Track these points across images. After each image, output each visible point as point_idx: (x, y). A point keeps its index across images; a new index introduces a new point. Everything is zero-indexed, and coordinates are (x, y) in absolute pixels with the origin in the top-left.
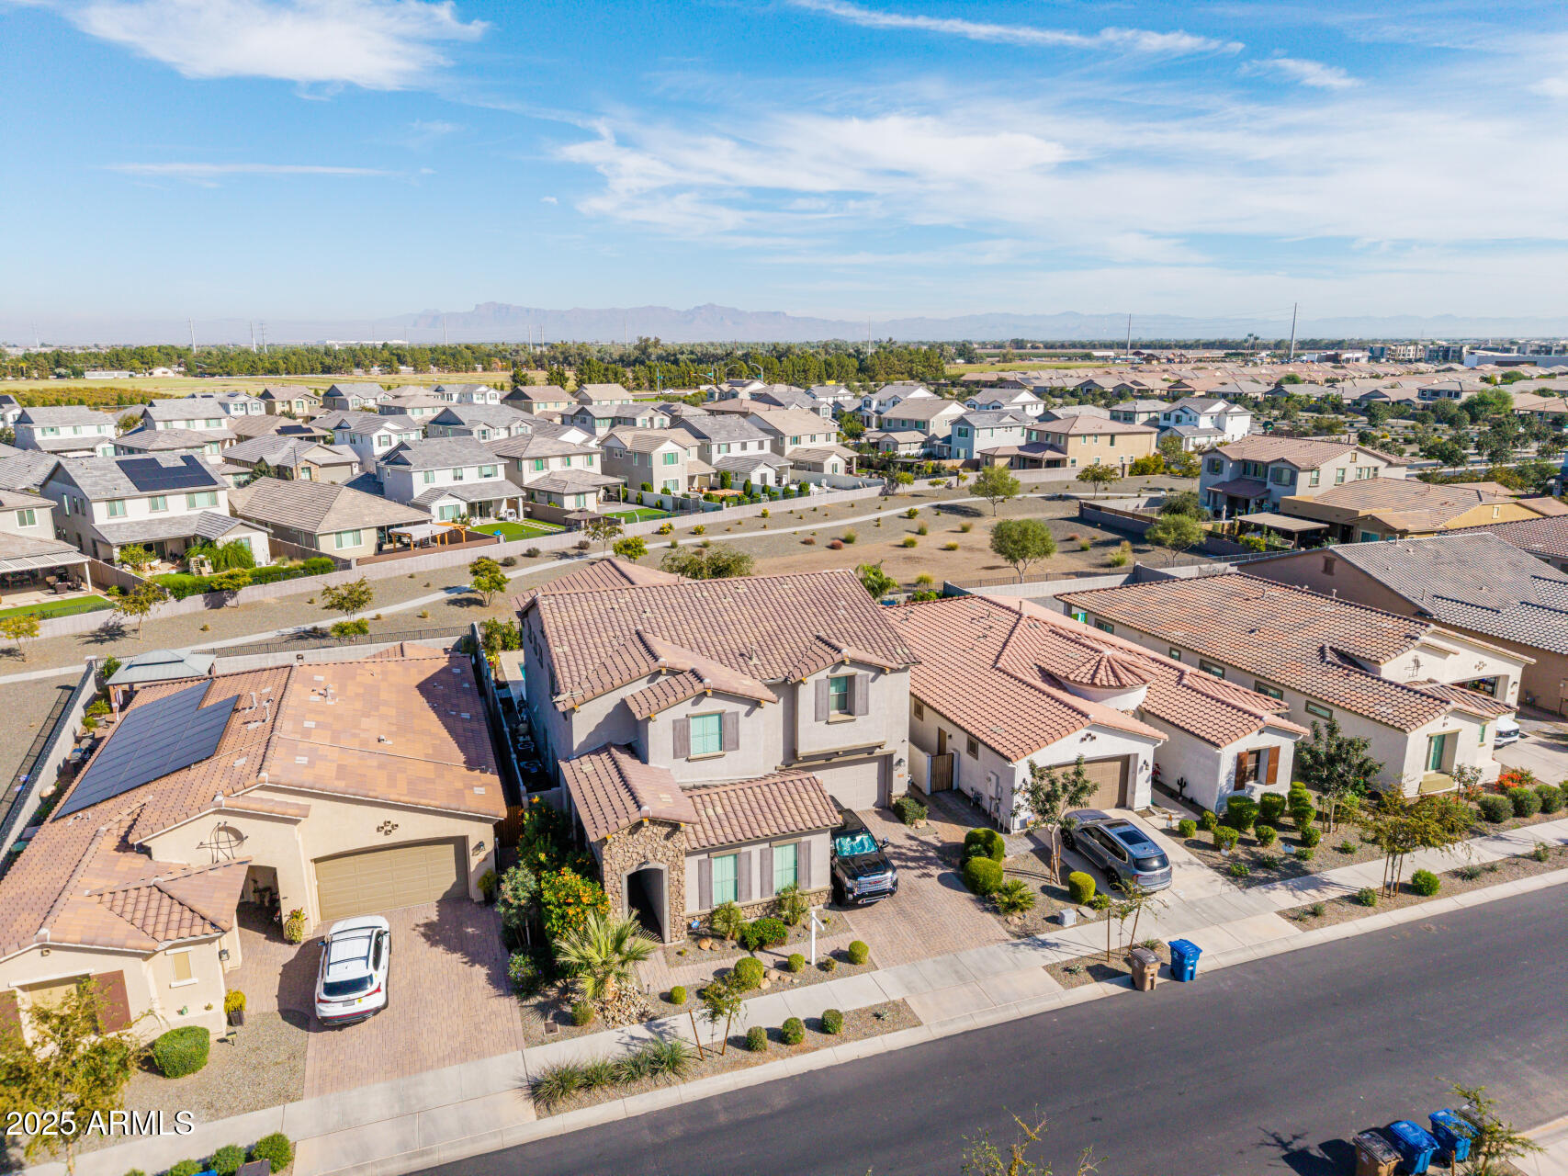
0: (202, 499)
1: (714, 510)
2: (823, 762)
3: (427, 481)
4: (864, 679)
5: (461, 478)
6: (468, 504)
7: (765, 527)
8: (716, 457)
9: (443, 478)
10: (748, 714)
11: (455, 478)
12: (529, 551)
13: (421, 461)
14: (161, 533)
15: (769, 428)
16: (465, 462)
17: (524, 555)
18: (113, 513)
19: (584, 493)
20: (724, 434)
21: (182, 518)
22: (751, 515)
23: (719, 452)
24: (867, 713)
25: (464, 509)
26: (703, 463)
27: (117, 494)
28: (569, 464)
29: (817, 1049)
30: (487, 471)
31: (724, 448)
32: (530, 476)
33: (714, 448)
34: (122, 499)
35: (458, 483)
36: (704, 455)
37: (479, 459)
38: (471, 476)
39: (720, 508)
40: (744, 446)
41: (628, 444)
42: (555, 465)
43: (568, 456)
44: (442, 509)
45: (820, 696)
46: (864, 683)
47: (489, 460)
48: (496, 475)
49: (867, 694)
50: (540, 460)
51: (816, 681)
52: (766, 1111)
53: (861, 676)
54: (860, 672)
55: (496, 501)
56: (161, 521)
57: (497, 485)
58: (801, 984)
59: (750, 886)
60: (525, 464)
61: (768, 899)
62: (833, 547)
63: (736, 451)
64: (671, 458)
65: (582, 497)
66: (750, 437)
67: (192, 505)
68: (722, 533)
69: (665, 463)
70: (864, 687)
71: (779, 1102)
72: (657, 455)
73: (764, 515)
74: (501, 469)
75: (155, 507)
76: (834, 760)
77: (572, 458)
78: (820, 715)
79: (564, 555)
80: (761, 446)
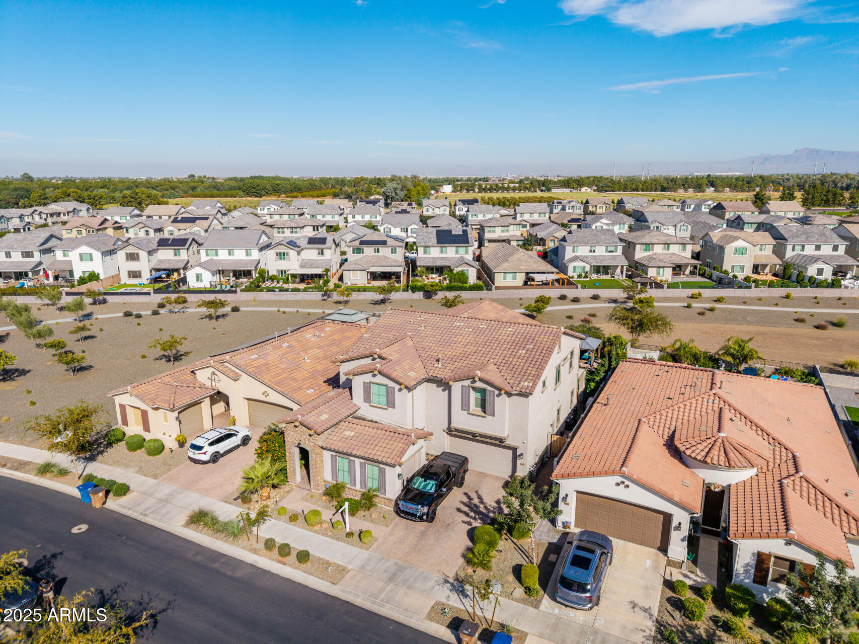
0: (462, 250)
1: (745, 288)
2: (471, 437)
3: (573, 252)
4: (492, 393)
5: (594, 251)
6: (591, 266)
7: (777, 305)
8: (789, 254)
9: (583, 251)
10: (400, 390)
11: (591, 251)
12: (594, 295)
13: (573, 240)
14: (438, 264)
15: (850, 235)
16: (598, 243)
17: (591, 298)
18: (425, 252)
19: (663, 267)
20: (803, 237)
21: (452, 258)
22: (777, 295)
23: (793, 250)
24: (493, 415)
25: (588, 268)
26: (774, 256)
27: (428, 244)
28: (668, 249)
29: (285, 564)
30: (610, 249)
31: (798, 248)
32: (640, 254)
33: (789, 247)
34: (429, 247)
35: (592, 254)
36: (779, 251)
37: (608, 242)
38: (600, 251)
39: (750, 287)
40: (818, 248)
41: (715, 240)
42: (658, 249)
43: (668, 244)
44: (574, 267)
45: (464, 395)
46: (492, 396)
47: (614, 242)
48: (616, 251)
49: (494, 403)
50: (648, 246)
51: (462, 386)
52: (229, 573)
53: (490, 391)
54: (489, 388)
55: (614, 266)
56: (442, 258)
57: (614, 257)
58: (329, 536)
59: (355, 479)
60: (638, 247)
61: (363, 490)
62: (818, 327)
63: (810, 250)
64: (743, 251)
65: (662, 270)
66: (826, 242)
67: (457, 252)
68: (739, 304)
69: (735, 254)
70: (492, 399)
71: (239, 574)
72: (729, 249)
73: (787, 297)
74: (620, 249)
75: (442, 252)
76: (477, 438)
77: (671, 246)
78: (464, 407)
79: (615, 301)
80: (835, 248)
